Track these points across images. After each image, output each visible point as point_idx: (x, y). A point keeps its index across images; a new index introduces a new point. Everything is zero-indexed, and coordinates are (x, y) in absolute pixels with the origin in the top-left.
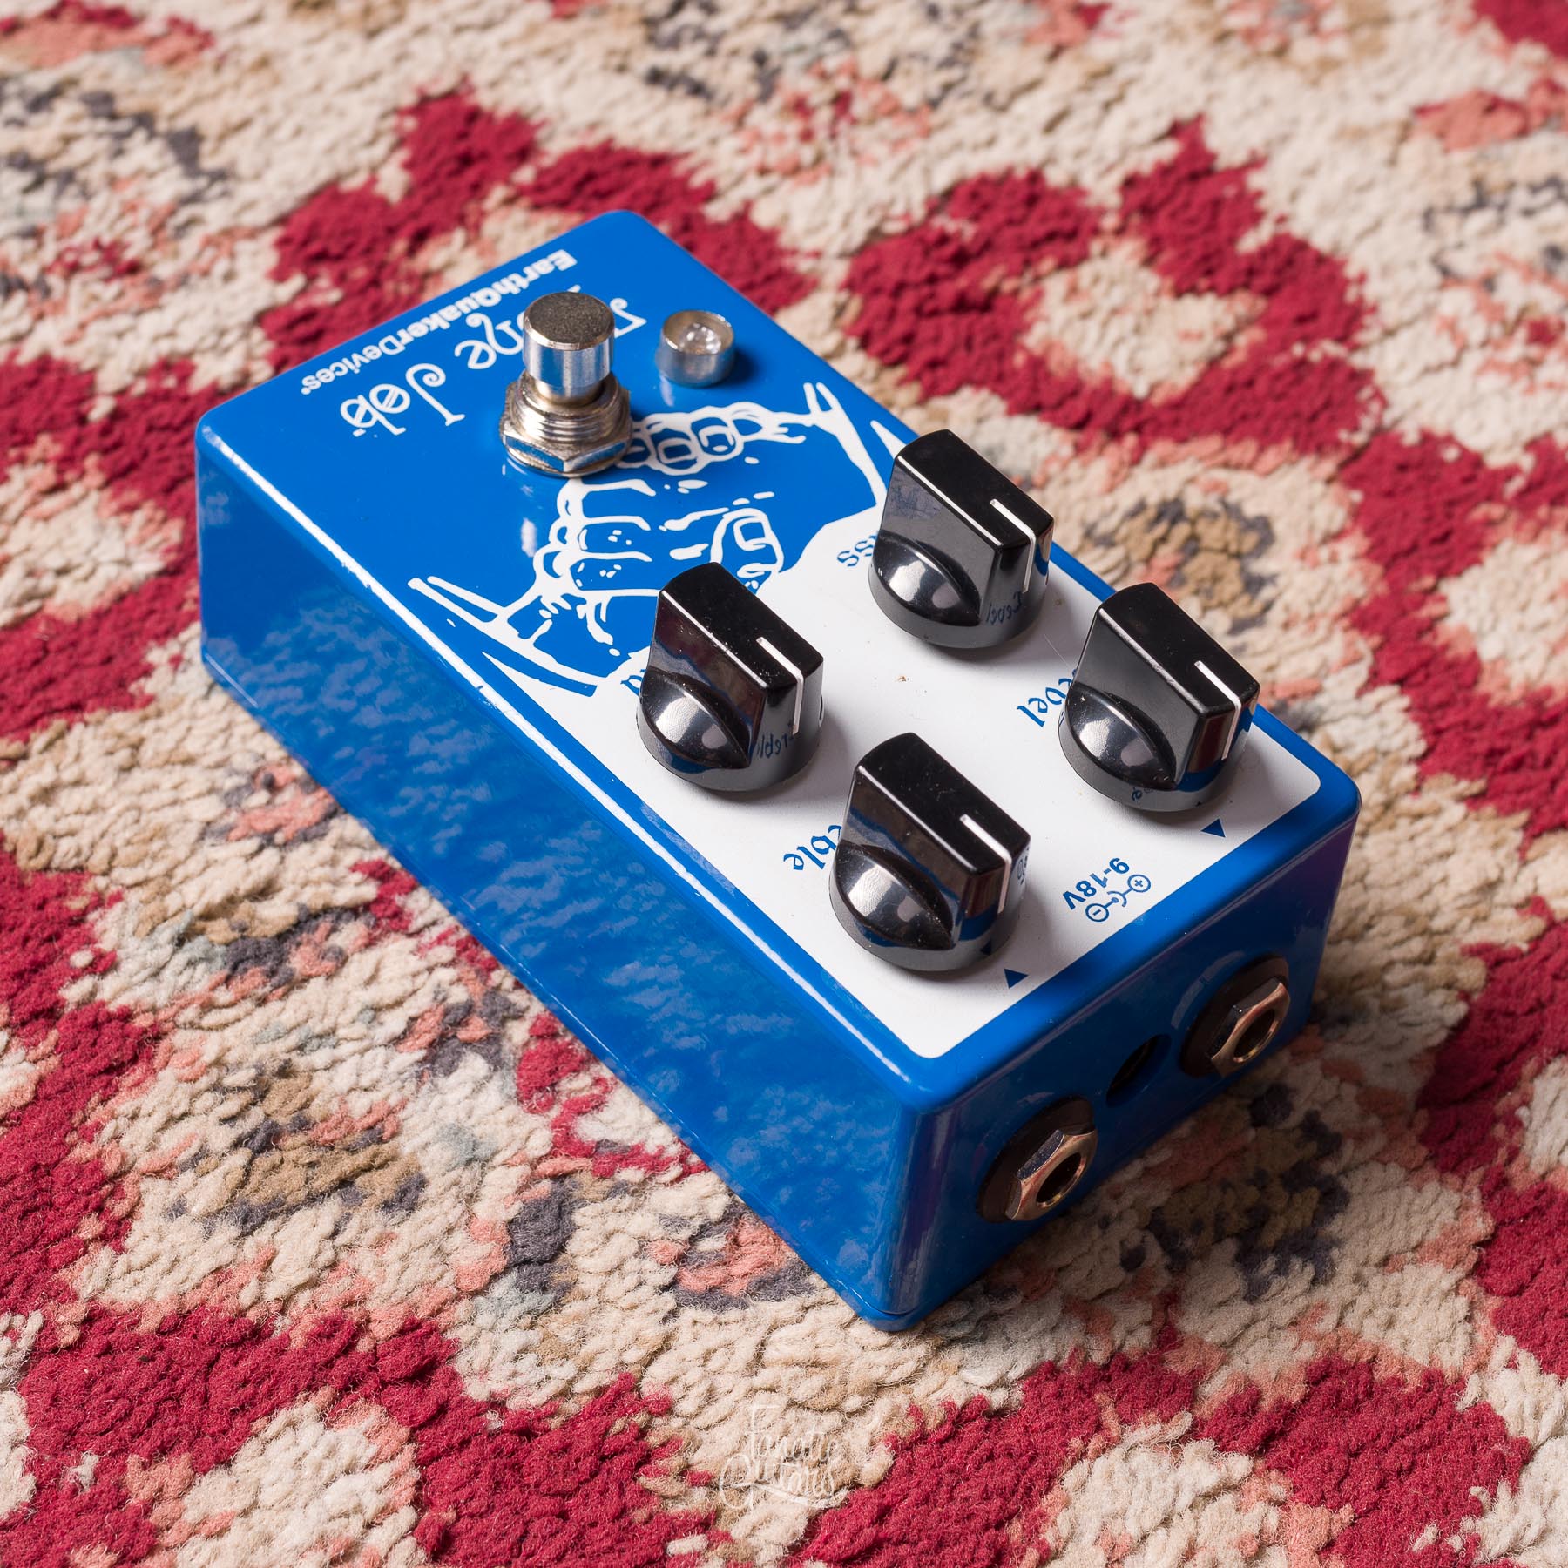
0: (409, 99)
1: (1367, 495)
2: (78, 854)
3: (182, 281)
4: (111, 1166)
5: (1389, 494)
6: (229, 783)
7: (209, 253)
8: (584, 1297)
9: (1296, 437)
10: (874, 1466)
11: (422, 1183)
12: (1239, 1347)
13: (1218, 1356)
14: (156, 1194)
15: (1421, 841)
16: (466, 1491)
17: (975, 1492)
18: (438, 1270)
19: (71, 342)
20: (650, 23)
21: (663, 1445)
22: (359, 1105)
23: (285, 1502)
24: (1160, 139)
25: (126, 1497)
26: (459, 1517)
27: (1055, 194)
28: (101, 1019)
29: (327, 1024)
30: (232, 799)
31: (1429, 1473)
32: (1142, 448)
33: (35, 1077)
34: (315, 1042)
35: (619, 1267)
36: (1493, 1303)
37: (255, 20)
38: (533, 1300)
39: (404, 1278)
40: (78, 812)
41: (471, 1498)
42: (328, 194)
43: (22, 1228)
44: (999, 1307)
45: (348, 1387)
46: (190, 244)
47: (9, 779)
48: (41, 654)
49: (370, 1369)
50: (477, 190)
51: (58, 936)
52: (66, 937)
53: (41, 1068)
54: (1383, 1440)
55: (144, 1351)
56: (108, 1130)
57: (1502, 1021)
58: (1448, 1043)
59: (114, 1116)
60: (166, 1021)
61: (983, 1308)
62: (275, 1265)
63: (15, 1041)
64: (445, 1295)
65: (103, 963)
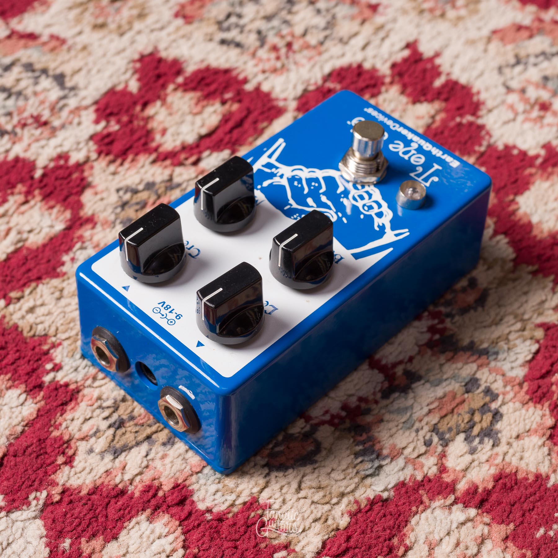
0: (137, 56)
1: (487, 169)
2: (45, 330)
3: (63, 126)
4: (66, 438)
5: (495, 168)
7: (72, 116)
9: (460, 149)
10: (344, 522)
12: (469, 470)
13: (461, 475)
14: (83, 447)
16: (201, 542)
17: (380, 529)
18: (184, 465)
19: (26, 151)
20: (219, 23)
23: (138, 550)
24: (403, 49)
25: (82, 553)
26: (199, 551)
27: (368, 72)
28: (58, 387)
31: (540, 510)
33: (37, 409)
37: (80, 33)
39: (173, 469)
40: (43, 315)
41: (203, 544)
42: (111, 92)
43: (37, 462)
44: (384, 463)
45: (156, 509)
46: (65, 114)
47: (18, 305)
48: (24, 261)
49: (163, 502)
50: (164, 86)
51: (40, 359)
52: (43, 359)
53: (38, 406)
54: (523, 499)
55: (83, 501)
56: (64, 425)
57: (552, 349)
58: (533, 358)
59: (65, 420)
60: (81, 386)
61: (376, 464)
62: (127, 468)
63: (28, 397)
64: (188, 474)
65: (57, 367)
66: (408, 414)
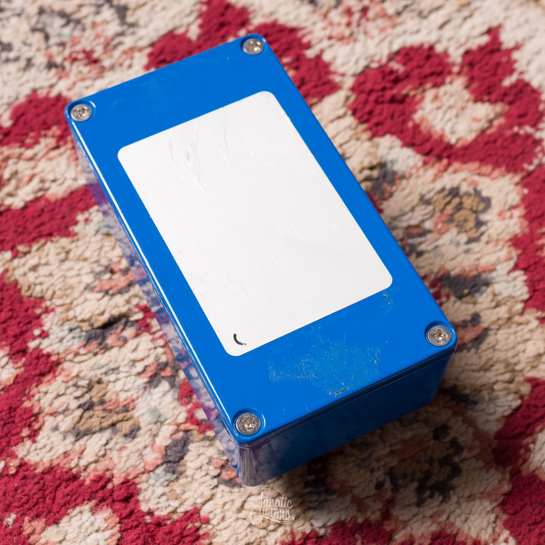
1: (530, 191)
2: (42, 291)
3: (112, 68)
4: (36, 410)
5: (538, 192)
6: (98, 269)
7: (124, 57)
8: (187, 477)
9: (507, 166)
11: (139, 429)
12: (411, 522)
13: (402, 526)
14: (50, 422)
15: (519, 334)
18: (139, 461)
19: (69, 89)
21: (204, 535)
22: (123, 397)
24: (482, 34)
25: (22, 532)
27: (438, 56)
28: (40, 356)
29: (116, 365)
30: (98, 275)
32: (449, 164)
33: (15, 375)
34: (111, 372)
35: (201, 467)
36: (505, 517)
38: (169, 476)
39: (127, 463)
40: (45, 276)
42: (170, 35)
43: (3, 430)
44: (329, 498)
45: (103, 500)
46: (117, 53)
47: (23, 260)
48: (40, 213)
49: (110, 495)
51: (31, 322)
52: (33, 323)
53: (18, 371)
55: (36, 480)
56: (37, 397)
57: (532, 409)
58: (512, 414)
59: (39, 392)
60: (62, 358)
61: (323, 497)
62: (85, 453)
63: (11, 361)
64: (140, 472)
65: (44, 335)
66: (369, 452)
